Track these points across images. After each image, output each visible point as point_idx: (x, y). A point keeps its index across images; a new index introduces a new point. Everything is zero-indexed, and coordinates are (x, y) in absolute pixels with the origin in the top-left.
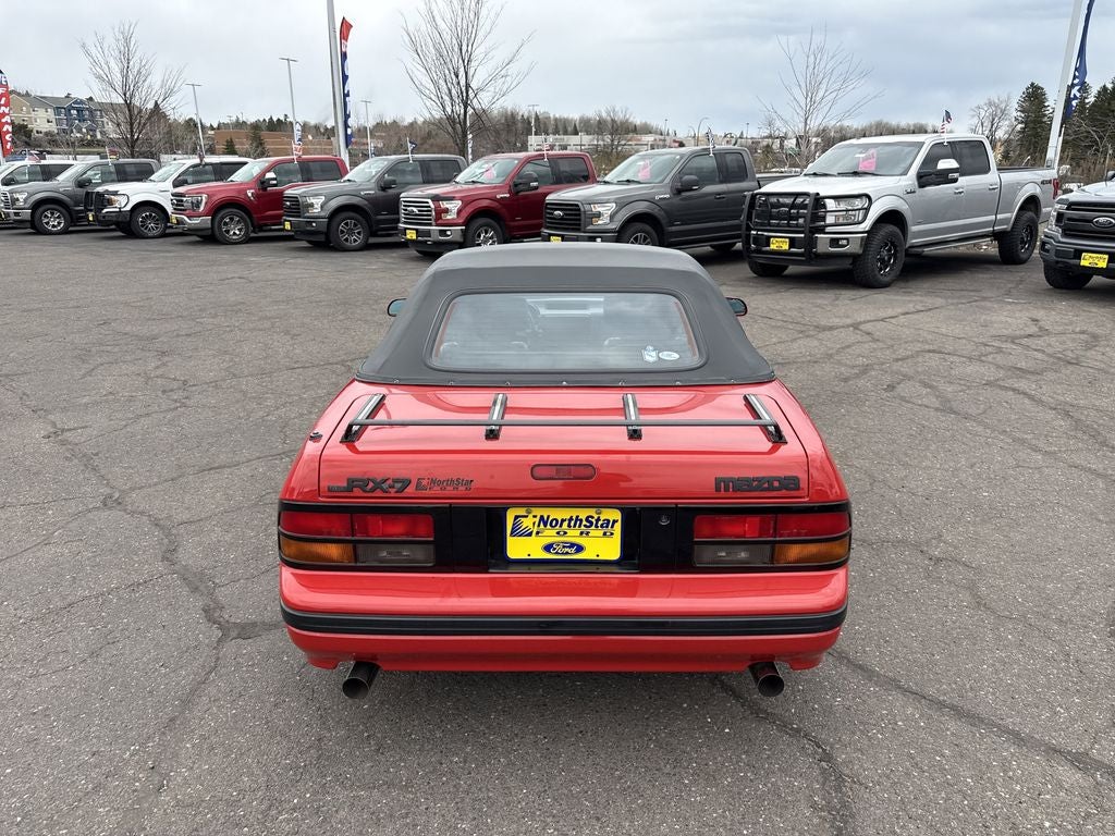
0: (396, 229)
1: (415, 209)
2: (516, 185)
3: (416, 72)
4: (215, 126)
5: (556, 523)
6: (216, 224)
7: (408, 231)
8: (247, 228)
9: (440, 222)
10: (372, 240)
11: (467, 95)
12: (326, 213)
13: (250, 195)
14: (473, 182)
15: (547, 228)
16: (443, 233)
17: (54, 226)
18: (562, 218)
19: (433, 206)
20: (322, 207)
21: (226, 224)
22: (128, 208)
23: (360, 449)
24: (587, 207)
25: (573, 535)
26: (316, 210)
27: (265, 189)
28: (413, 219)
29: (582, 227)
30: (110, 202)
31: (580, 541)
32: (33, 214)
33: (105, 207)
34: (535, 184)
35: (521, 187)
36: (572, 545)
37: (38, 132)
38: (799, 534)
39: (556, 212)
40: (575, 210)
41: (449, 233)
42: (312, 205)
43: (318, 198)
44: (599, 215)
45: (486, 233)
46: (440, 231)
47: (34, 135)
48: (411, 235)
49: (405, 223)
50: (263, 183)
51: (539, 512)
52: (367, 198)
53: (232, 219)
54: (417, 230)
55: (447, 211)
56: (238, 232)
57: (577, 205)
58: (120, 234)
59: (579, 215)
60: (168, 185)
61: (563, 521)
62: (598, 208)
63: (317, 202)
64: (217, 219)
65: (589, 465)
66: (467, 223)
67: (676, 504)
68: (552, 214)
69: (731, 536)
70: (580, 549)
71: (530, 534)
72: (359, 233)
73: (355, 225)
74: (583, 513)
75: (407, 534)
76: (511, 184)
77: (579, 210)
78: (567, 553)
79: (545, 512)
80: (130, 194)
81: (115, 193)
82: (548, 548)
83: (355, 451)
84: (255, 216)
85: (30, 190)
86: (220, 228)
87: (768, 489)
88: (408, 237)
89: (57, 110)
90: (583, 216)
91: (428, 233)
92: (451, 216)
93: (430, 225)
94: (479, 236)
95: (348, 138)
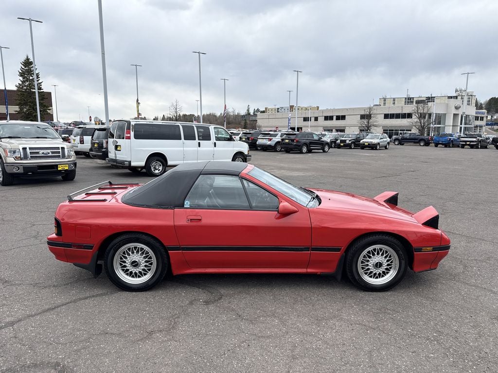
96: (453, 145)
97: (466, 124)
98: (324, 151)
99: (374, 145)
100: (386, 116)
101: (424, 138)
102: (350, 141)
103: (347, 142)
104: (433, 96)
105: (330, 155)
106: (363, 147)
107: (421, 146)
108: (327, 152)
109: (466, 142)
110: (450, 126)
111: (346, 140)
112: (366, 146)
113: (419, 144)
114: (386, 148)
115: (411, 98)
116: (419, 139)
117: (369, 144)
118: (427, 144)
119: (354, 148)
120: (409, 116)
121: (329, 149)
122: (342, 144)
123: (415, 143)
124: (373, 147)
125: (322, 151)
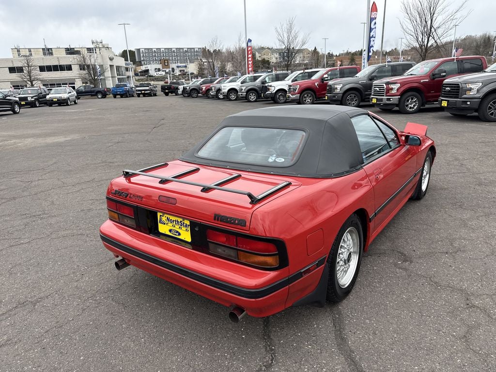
0: (369, 98)
1: (377, 89)
2: (433, 75)
3: (405, 22)
4: (338, 55)
5: (172, 221)
6: (301, 97)
7: (373, 99)
8: (313, 99)
9: (388, 94)
10: (362, 104)
11: (431, 30)
12: (342, 92)
13: (316, 85)
14: (411, 74)
15: (443, 97)
16: (388, 100)
17: (252, 99)
18: (449, 91)
19: (385, 87)
20: (340, 89)
21: (305, 97)
22: (274, 92)
23: (132, 181)
24: (464, 85)
25: (177, 228)
26: (338, 91)
27: (323, 82)
28: (377, 93)
29: (460, 96)
30: (269, 89)
31: (179, 231)
32: (246, 94)
33: (267, 91)
34: (444, 74)
35: (437, 76)
36: (177, 232)
37: (273, 63)
38: (247, 249)
39: (447, 88)
40: (457, 87)
41: (391, 100)
42: (337, 88)
43: (339, 85)
44: (470, 89)
45: (412, 99)
46: (387, 99)
47: (271, 63)
48: (374, 101)
49: (373, 95)
50: (322, 79)
51: (167, 216)
52: (362, 84)
53: (308, 95)
54: (377, 98)
55: (392, 89)
56: (309, 101)
57: (458, 84)
58: (272, 102)
59: (459, 90)
60: (290, 83)
61: (174, 221)
62: (470, 86)
63: (339, 87)
64: (302, 95)
65: (175, 199)
66: (402, 94)
67: (201, 222)
68: (445, 89)
69: (220, 242)
70: (179, 234)
71: (165, 224)
72: (356, 100)
73: (355, 97)
74: (180, 220)
75: (129, 214)
76: (431, 74)
77: (459, 87)
78: (176, 235)
79: (169, 216)
80: (276, 86)
81: (271, 86)
82: (170, 231)
83: (130, 182)
84: (317, 94)
85: (247, 85)
86: (303, 99)
87: (233, 223)
88: (373, 102)
89: (280, 54)
90: (461, 90)
91: (381, 100)
92: (394, 92)
93: (383, 96)
94: (408, 101)
95: (369, 57)
96: (129, 95)
97: (118, 75)
98: (15, 113)
99: (65, 100)
100: (42, 69)
101: (99, 90)
102: (32, 97)
103: (29, 99)
104: (71, 47)
105: (26, 116)
106: (51, 103)
107: (99, 98)
108: (18, 113)
109: (141, 91)
110: (109, 77)
111: (27, 97)
112: (55, 103)
113: (96, 97)
114: (76, 103)
115: (48, 49)
116: (96, 91)
117: (58, 100)
118: (104, 96)
119: (39, 106)
120: (69, 68)
121: (20, 109)
122: (23, 103)
123: (92, 95)
124: (62, 103)
125: (11, 112)
